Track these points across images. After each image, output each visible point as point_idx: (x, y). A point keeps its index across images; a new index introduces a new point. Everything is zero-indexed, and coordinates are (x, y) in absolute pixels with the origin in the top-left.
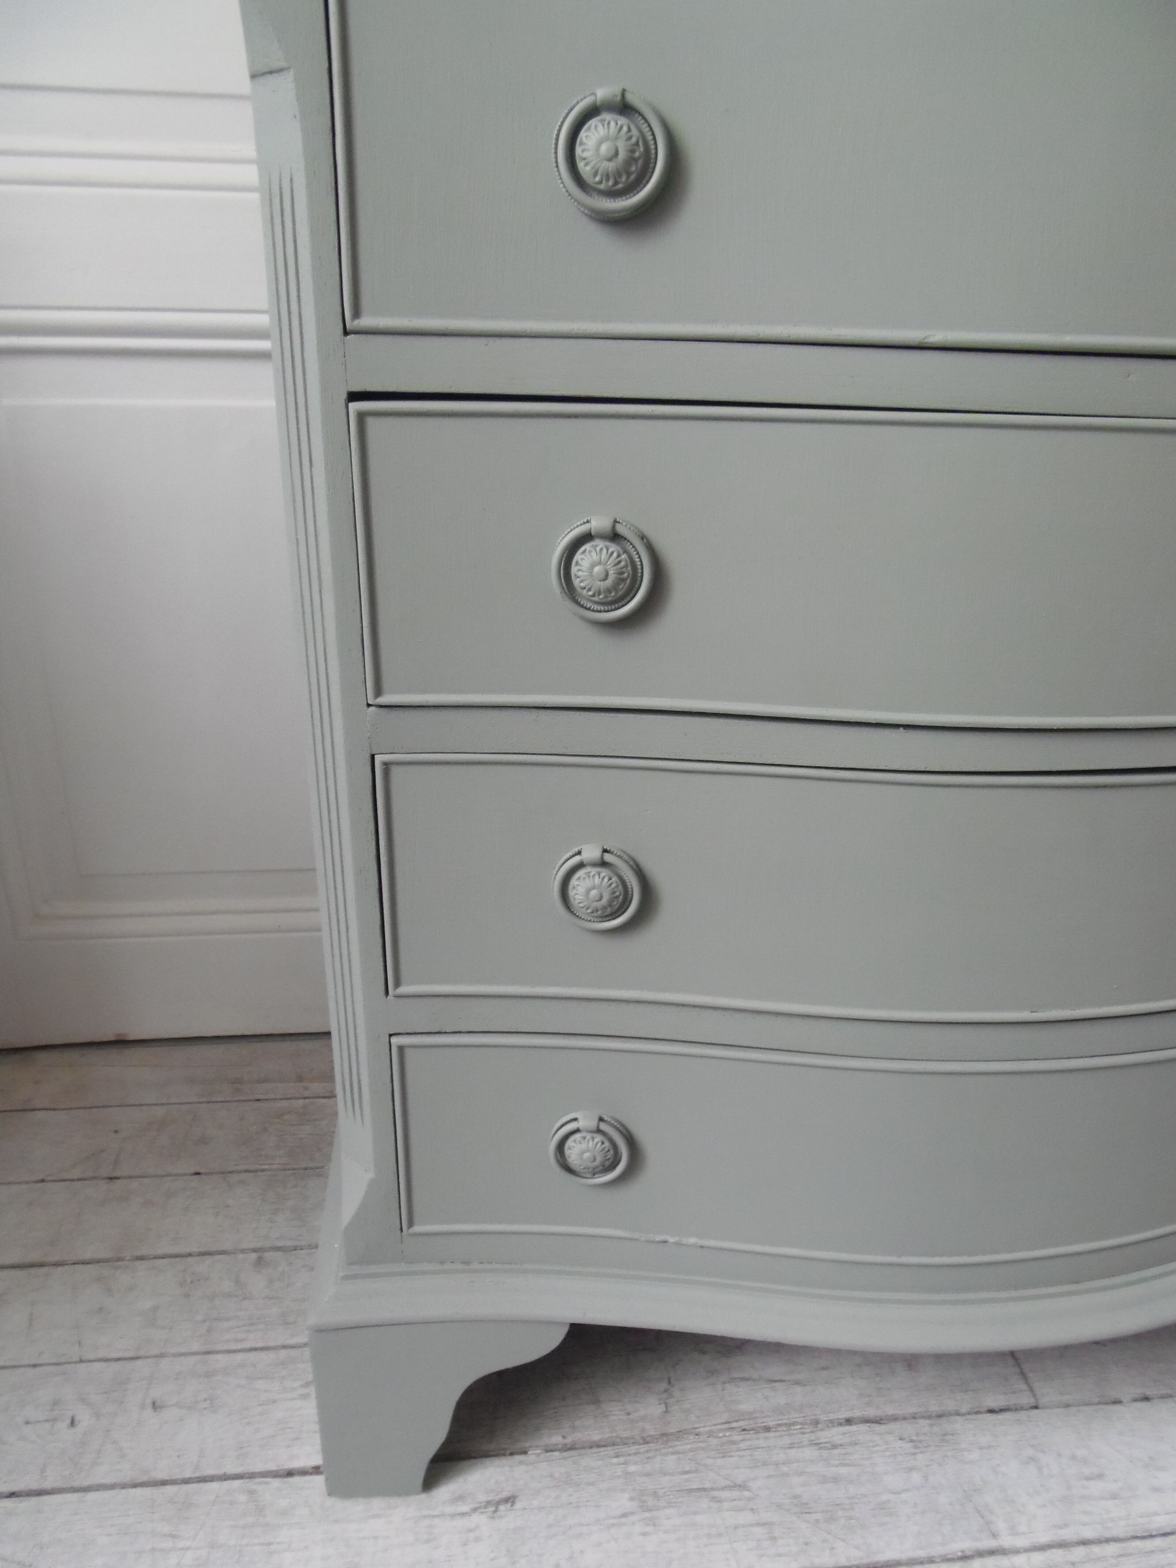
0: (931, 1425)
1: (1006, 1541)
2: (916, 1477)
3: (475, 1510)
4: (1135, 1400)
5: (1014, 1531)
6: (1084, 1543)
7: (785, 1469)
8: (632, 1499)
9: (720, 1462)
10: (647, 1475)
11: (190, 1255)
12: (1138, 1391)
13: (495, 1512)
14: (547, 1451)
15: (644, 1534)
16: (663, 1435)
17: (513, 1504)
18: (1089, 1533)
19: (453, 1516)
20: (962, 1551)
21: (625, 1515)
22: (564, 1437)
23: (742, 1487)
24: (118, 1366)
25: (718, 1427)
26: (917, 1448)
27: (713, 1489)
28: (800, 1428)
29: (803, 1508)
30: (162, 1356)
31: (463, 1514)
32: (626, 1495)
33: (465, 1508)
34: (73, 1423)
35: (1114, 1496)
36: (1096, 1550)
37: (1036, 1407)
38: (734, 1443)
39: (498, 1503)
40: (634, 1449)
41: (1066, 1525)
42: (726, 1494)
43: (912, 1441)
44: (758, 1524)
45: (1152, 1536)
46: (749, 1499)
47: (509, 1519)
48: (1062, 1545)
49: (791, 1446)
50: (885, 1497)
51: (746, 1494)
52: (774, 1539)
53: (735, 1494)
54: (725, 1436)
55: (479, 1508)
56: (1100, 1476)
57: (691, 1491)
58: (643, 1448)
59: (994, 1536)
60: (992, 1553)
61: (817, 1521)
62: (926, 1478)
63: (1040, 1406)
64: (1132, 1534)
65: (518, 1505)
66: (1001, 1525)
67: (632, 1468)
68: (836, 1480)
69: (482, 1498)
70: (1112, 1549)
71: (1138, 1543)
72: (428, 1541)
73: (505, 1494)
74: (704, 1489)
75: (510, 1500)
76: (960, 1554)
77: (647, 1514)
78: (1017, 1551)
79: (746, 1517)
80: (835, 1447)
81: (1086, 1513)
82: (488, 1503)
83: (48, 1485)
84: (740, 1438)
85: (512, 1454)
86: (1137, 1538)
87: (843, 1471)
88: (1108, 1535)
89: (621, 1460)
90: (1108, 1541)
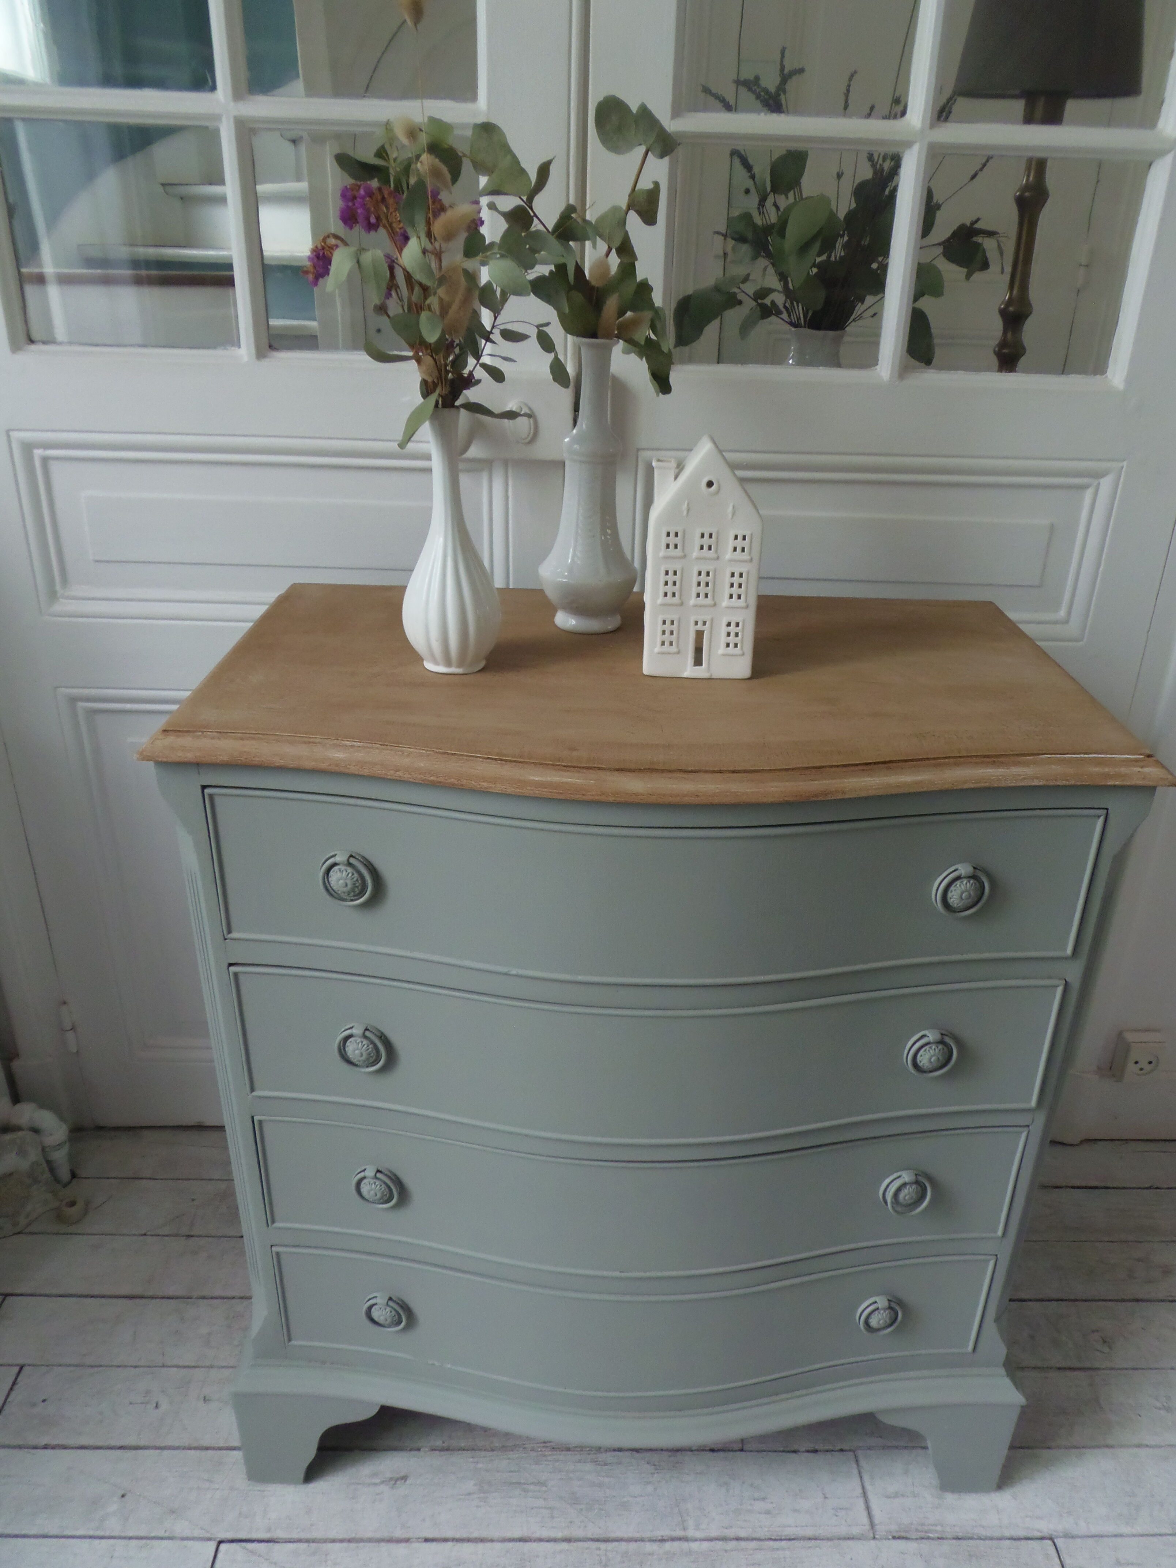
0: (670, 1456)
1: (691, 1533)
2: (650, 1488)
3: (383, 1482)
4: (808, 1451)
5: (697, 1528)
6: (738, 1539)
7: (571, 1475)
8: (475, 1485)
9: (533, 1467)
10: (487, 1471)
11: (234, 1298)
12: (810, 1446)
13: (395, 1484)
14: (432, 1450)
15: (477, 1507)
16: (503, 1446)
17: (405, 1482)
18: (742, 1534)
19: (369, 1485)
20: (662, 1536)
21: (469, 1494)
22: (443, 1442)
23: (543, 1484)
24: (185, 1371)
25: (538, 1445)
26: (657, 1469)
27: (524, 1484)
28: (589, 1451)
29: (575, 1500)
30: (212, 1367)
31: (375, 1484)
32: (472, 1482)
33: (377, 1481)
34: (157, 1407)
35: (768, 1512)
36: (743, 1544)
37: (742, 1450)
38: (545, 1456)
39: (397, 1480)
40: (483, 1453)
41: (731, 1527)
42: (532, 1487)
43: (654, 1465)
44: (545, 1508)
45: (781, 1540)
46: (546, 1491)
47: (402, 1489)
48: (724, 1539)
49: (580, 1461)
50: (625, 1499)
51: (544, 1488)
52: (552, 1517)
53: (537, 1488)
54: (541, 1451)
55: (386, 1481)
56: (764, 1499)
57: (511, 1483)
58: (491, 1453)
59: (685, 1529)
60: (679, 1539)
61: (582, 1510)
62: (655, 1489)
63: (745, 1449)
64: (769, 1537)
65: (408, 1482)
66: (691, 1523)
67: (480, 1466)
68: (600, 1485)
69: (388, 1475)
70: (754, 1544)
71: (771, 1543)
72: (353, 1498)
73: (402, 1474)
74: (519, 1483)
75: (404, 1478)
76: (660, 1538)
77: (482, 1495)
78: (695, 1540)
79: (541, 1502)
80: (606, 1464)
81: (745, 1521)
82: (391, 1479)
83: (142, 1443)
84: (550, 1453)
85: (411, 1450)
86: (771, 1539)
87: (606, 1480)
88: (754, 1536)
89: (476, 1460)
90: (753, 1539)
